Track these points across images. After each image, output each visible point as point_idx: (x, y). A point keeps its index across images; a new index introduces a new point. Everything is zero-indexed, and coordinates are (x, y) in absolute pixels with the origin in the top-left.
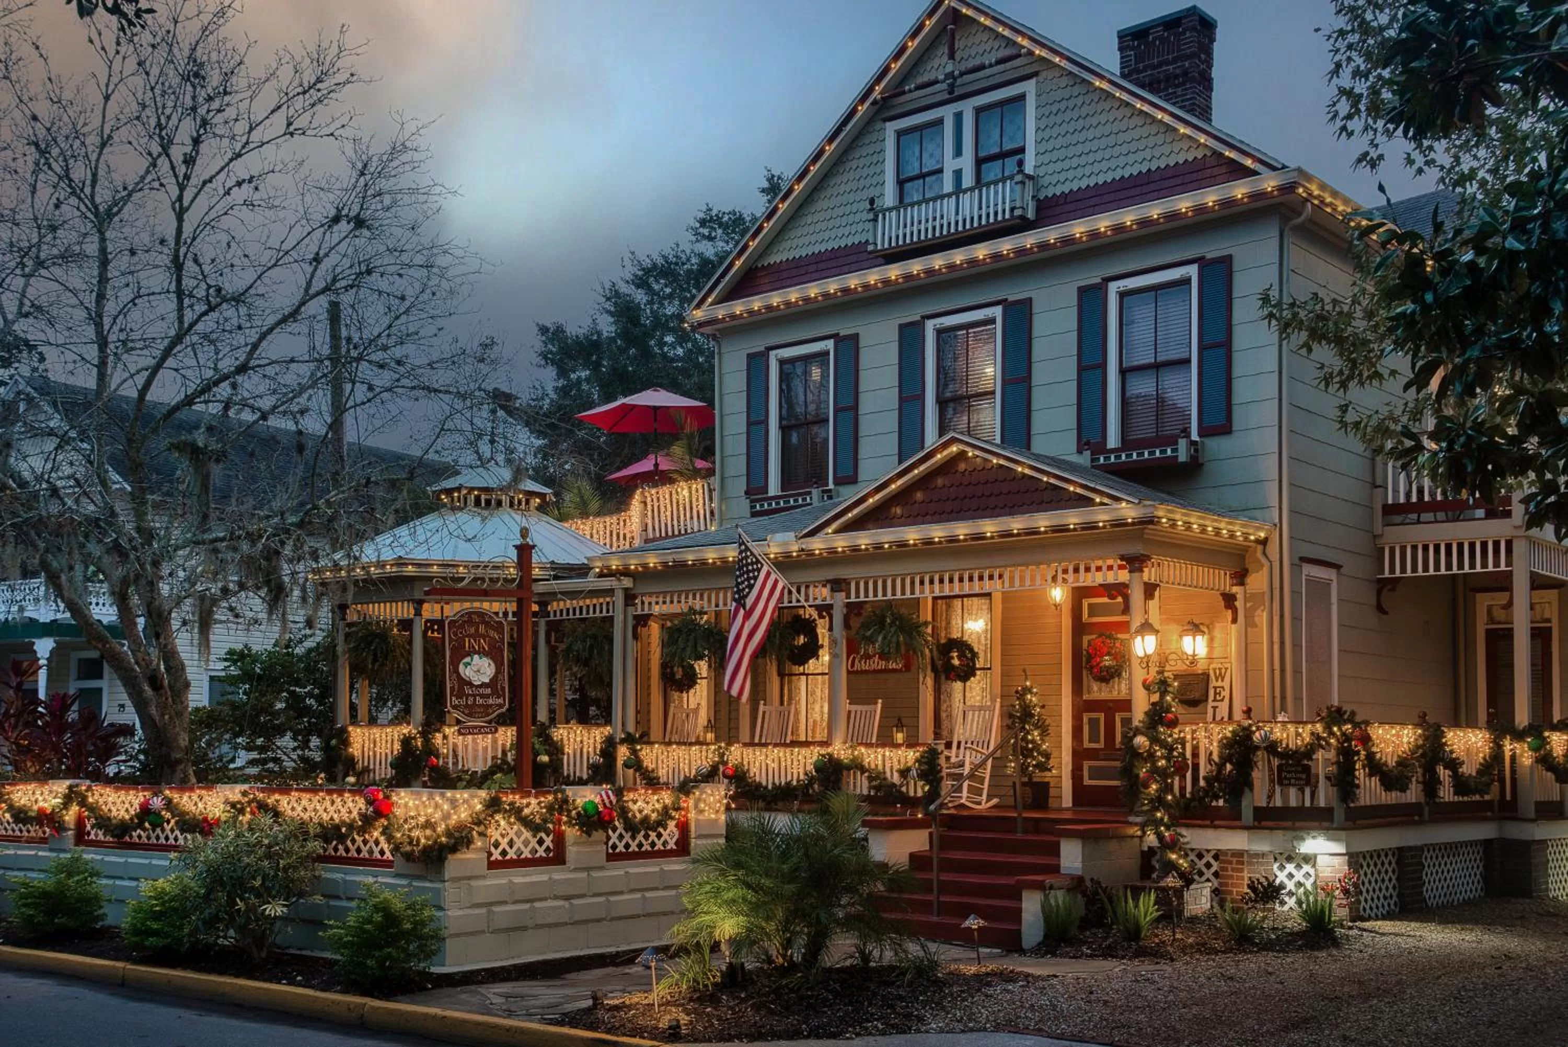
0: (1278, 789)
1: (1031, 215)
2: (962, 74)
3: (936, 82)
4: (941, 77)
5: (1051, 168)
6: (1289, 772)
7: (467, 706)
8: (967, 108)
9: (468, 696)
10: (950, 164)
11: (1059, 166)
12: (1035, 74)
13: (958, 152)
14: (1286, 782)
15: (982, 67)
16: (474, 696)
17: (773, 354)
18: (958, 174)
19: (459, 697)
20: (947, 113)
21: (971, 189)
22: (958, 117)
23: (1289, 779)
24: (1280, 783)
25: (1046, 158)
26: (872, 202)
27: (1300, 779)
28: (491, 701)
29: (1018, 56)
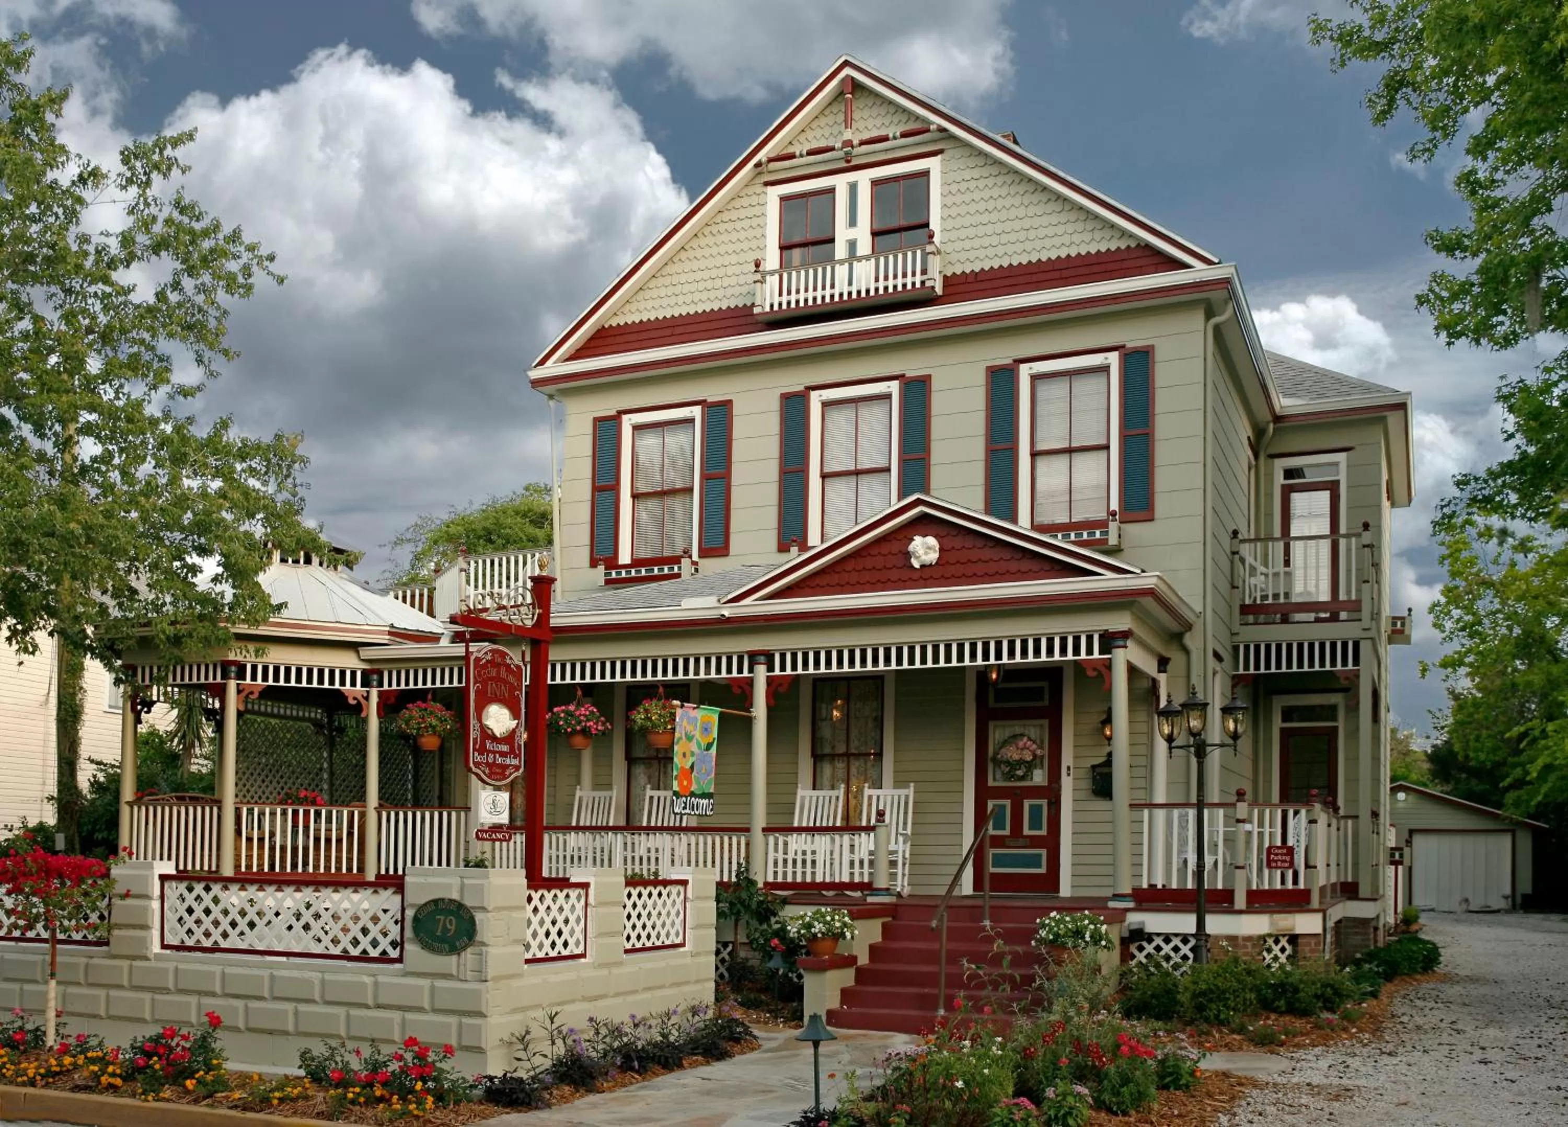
0: (1266, 872)
1: (939, 290)
2: (862, 143)
3: (832, 149)
4: (838, 145)
5: (959, 245)
6: (1277, 855)
7: (487, 764)
8: (864, 178)
9: (489, 752)
10: (842, 234)
11: (968, 244)
12: (940, 152)
13: (853, 222)
14: (1274, 864)
15: (885, 139)
16: (494, 752)
17: (625, 418)
18: (852, 245)
19: (481, 753)
20: (840, 182)
21: (867, 258)
22: (853, 188)
23: (1276, 861)
24: (1269, 866)
25: (954, 235)
26: (757, 265)
27: (1285, 861)
28: (508, 761)
29: (928, 131)
